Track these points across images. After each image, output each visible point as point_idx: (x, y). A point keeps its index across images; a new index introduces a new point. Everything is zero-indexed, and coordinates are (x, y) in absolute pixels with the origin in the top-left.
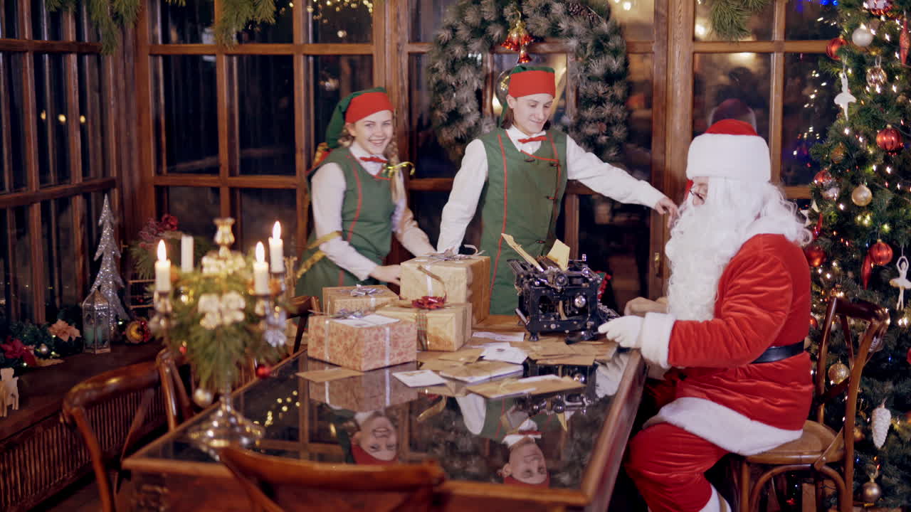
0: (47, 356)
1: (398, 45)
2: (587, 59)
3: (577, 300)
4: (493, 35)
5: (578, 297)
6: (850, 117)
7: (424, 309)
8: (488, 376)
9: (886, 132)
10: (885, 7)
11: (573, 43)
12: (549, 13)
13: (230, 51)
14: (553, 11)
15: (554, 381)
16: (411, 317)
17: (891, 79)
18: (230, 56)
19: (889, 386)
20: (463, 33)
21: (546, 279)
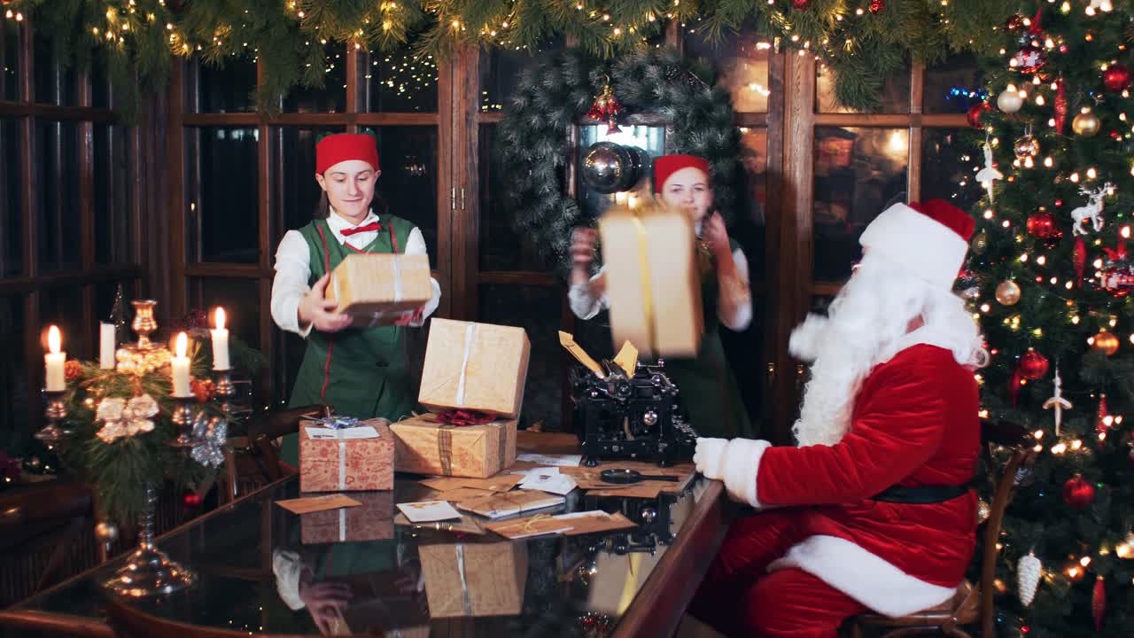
0: (40, 470)
1: (467, 114)
2: (688, 132)
3: (646, 416)
4: (577, 103)
5: (647, 412)
6: (996, 197)
7: (451, 424)
8: (517, 510)
9: (1040, 216)
10: (1037, 65)
11: (671, 112)
12: (642, 77)
13: (275, 121)
14: (648, 75)
15: (599, 518)
16: (431, 434)
17: (1044, 151)
18: (275, 127)
19: (1039, 529)
20: (541, 100)
21: (607, 389)
